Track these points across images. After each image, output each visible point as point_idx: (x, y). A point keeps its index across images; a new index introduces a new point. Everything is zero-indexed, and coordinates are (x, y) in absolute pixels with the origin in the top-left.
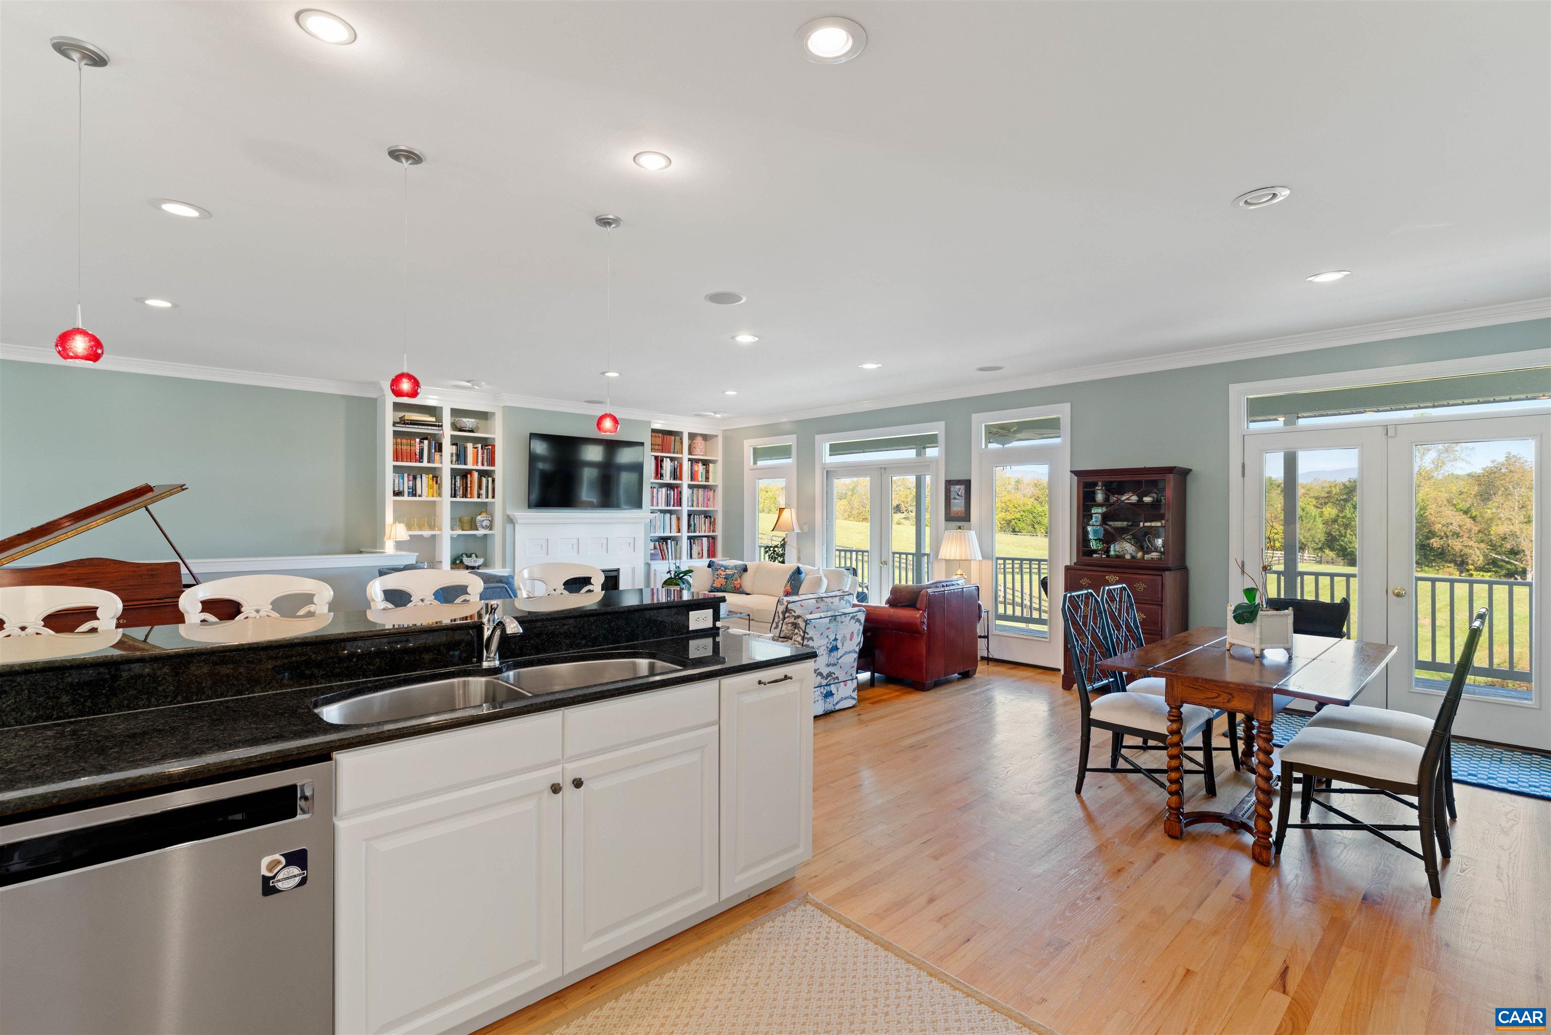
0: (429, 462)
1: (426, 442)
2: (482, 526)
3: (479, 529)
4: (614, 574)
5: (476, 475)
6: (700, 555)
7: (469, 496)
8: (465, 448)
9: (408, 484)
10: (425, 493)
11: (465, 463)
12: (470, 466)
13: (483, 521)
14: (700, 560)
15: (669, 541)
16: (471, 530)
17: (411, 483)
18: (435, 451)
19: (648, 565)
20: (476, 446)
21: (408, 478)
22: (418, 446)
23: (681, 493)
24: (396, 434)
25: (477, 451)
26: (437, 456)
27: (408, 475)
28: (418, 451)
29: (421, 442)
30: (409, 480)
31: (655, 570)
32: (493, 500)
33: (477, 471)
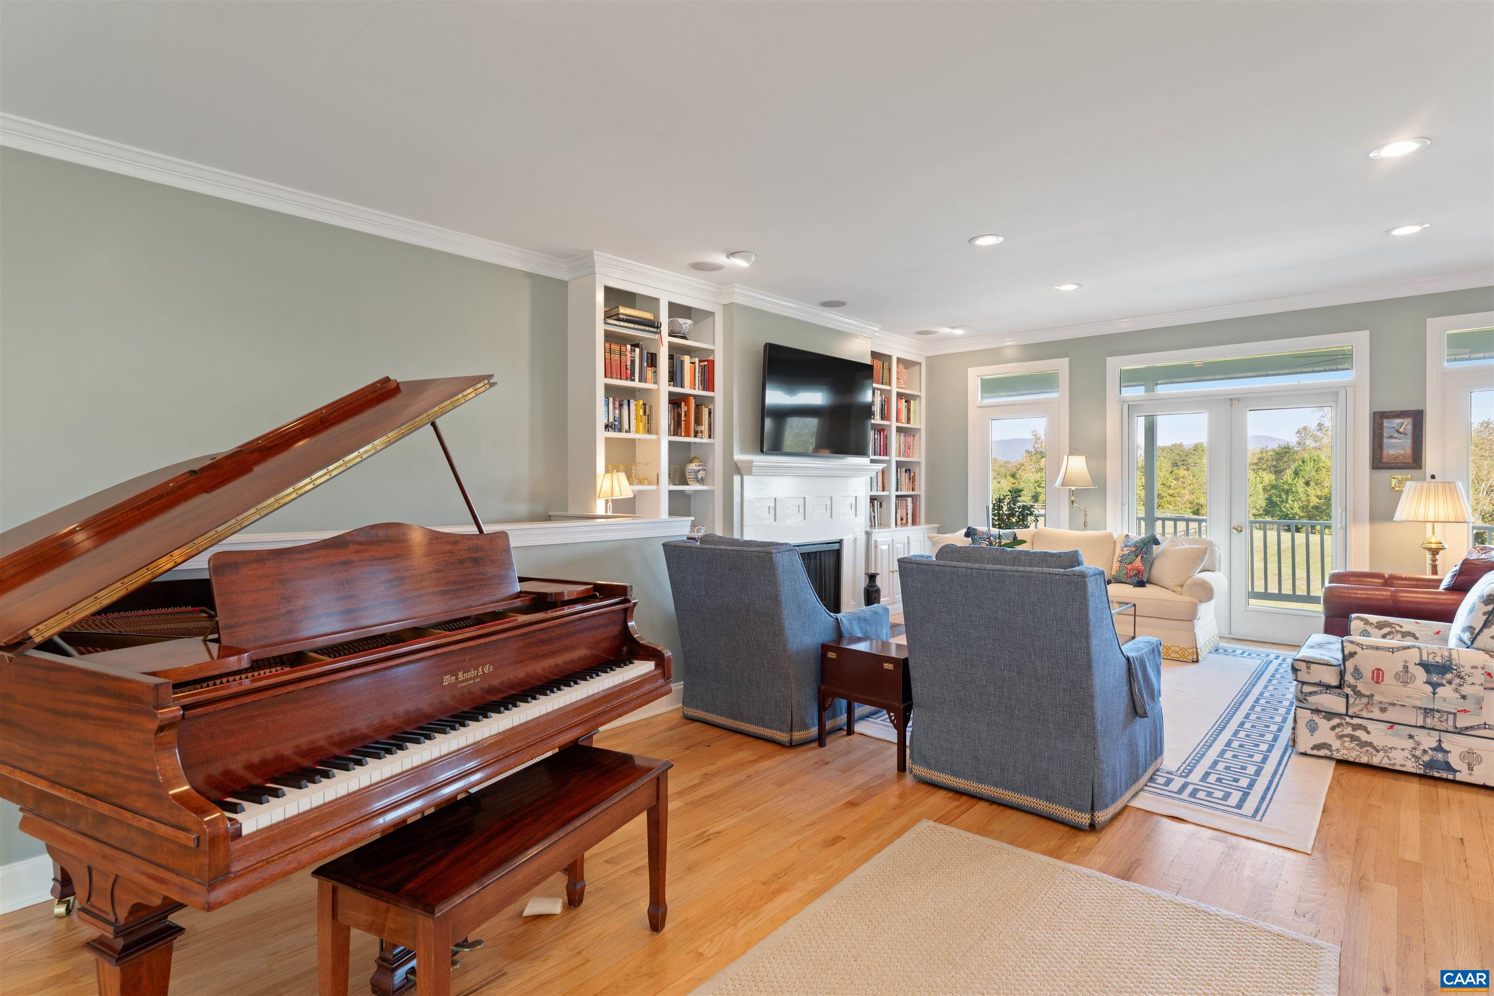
0: (640, 381)
1: (637, 350)
2: (697, 478)
3: (689, 482)
4: (836, 547)
5: (692, 402)
6: (904, 521)
7: (683, 434)
8: (682, 362)
9: (614, 413)
10: (633, 428)
11: (682, 386)
12: (687, 390)
13: (699, 471)
14: (904, 528)
15: (876, 501)
16: (680, 484)
17: (617, 411)
18: (648, 366)
19: (868, 534)
20: (693, 360)
21: (614, 404)
22: (629, 355)
23: (886, 437)
24: (609, 337)
25: (695, 367)
26: (649, 373)
27: (614, 400)
28: (629, 363)
29: (633, 351)
30: (614, 408)
31: (876, 541)
32: (711, 441)
33: (695, 396)
